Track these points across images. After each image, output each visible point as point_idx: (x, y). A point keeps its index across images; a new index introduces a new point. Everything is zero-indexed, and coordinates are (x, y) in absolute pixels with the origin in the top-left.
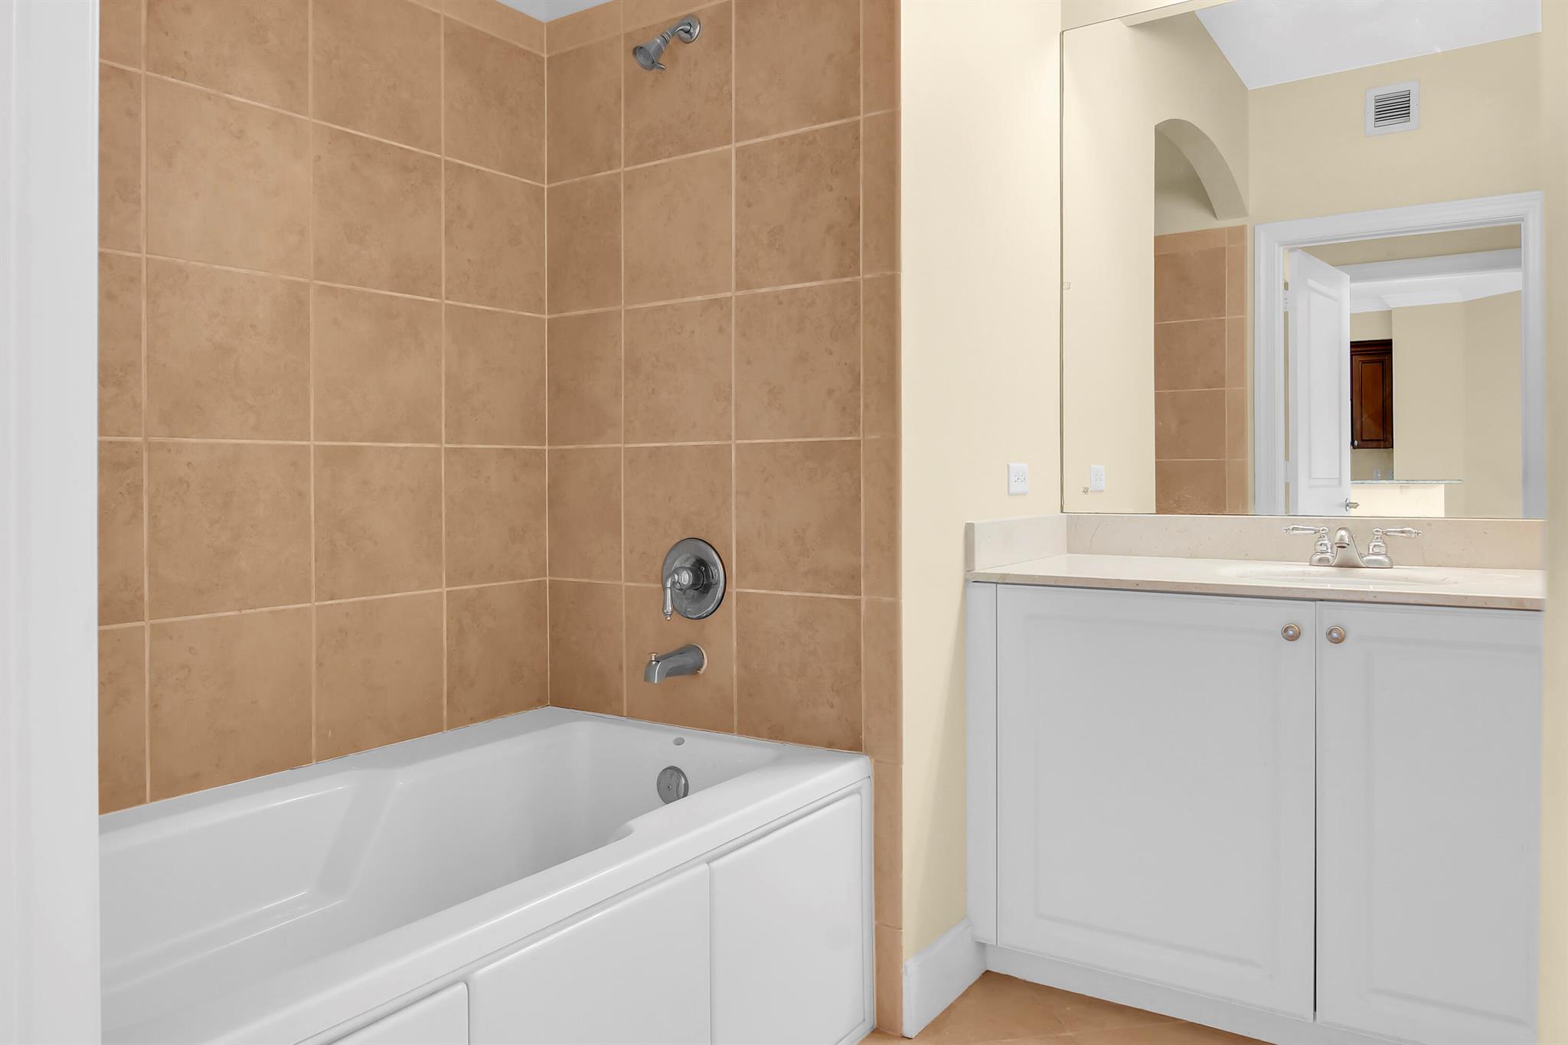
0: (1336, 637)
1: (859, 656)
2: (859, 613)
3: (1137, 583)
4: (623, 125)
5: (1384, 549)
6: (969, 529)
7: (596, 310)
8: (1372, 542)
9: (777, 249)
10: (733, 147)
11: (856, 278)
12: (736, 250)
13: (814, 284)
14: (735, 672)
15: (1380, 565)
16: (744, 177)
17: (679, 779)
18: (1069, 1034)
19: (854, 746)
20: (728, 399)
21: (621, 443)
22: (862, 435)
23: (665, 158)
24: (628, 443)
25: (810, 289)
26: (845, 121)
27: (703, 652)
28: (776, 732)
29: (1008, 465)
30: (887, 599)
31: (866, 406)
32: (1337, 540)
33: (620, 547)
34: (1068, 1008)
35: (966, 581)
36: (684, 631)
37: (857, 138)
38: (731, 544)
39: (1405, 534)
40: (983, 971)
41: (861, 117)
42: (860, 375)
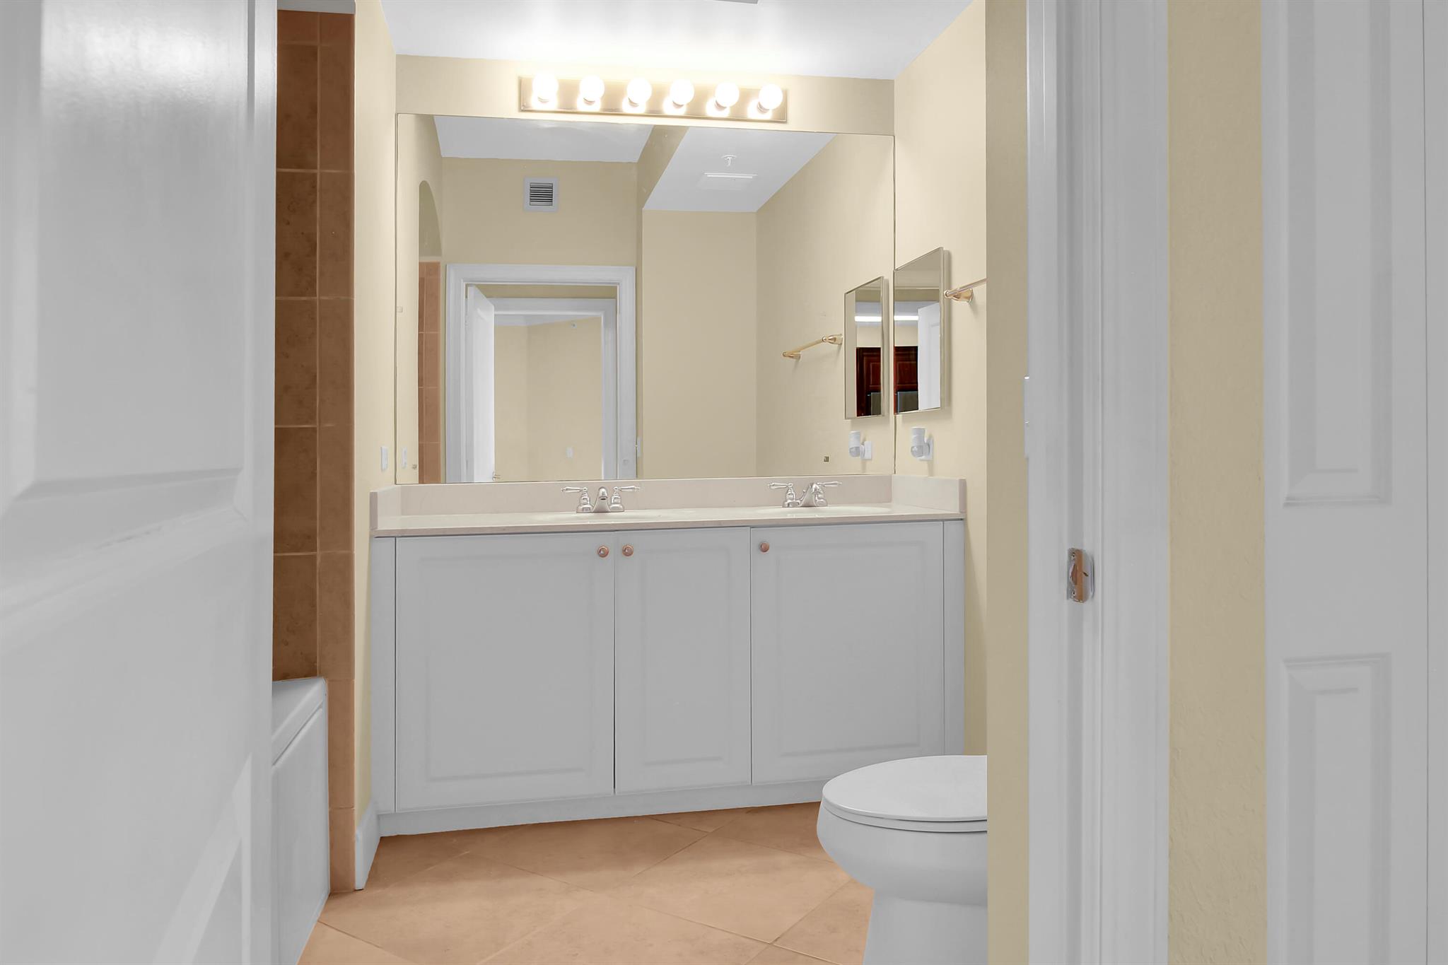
0: (627, 552)
2: (315, 566)
3: (504, 528)
5: (620, 500)
6: (373, 497)
8: (614, 495)
11: (313, 298)
15: (619, 509)
18: (467, 852)
19: (313, 673)
22: (318, 424)
29: (381, 448)
30: (341, 552)
31: (322, 400)
32: (601, 494)
34: (455, 840)
35: (371, 537)
37: (314, 187)
39: (631, 490)
40: (379, 838)
41: (318, 171)
42: (316, 376)
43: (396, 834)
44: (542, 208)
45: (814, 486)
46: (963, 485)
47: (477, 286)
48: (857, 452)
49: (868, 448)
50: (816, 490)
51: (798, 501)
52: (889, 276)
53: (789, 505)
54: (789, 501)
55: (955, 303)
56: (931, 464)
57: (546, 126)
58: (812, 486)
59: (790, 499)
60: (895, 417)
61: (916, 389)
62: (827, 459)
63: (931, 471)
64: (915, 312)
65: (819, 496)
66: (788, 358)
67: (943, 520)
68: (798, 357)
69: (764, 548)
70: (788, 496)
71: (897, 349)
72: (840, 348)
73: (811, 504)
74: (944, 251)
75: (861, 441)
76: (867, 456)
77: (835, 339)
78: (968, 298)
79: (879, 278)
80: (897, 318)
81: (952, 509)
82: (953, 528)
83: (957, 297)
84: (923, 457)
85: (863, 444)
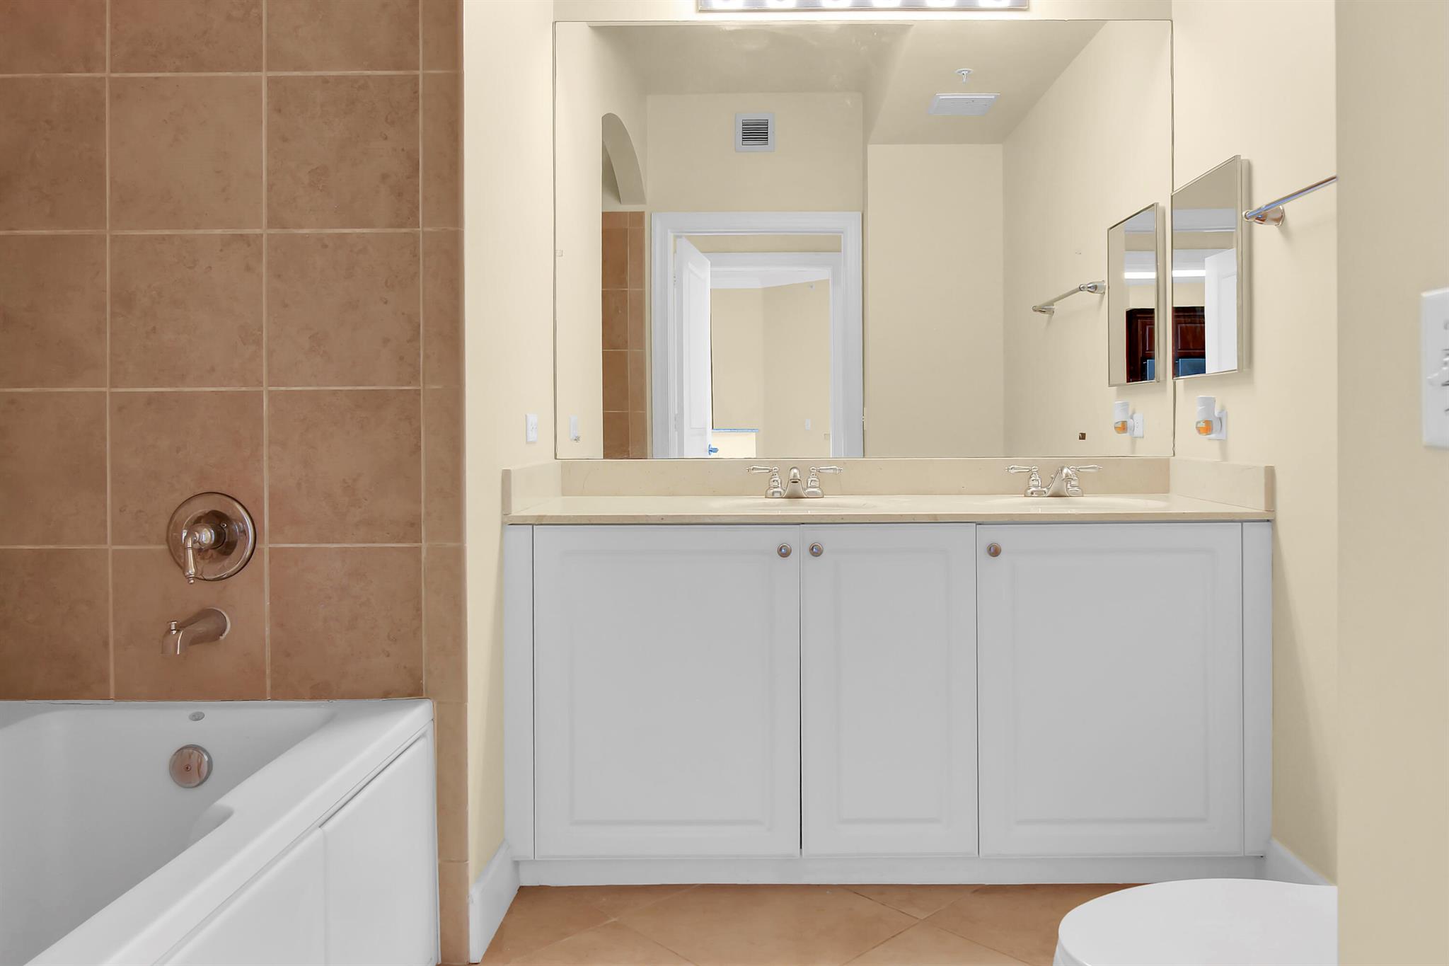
0: (816, 551)
1: (419, 602)
2: (419, 561)
4: (108, 25)
5: (818, 483)
6: (506, 475)
7: (67, 232)
8: (809, 478)
9: (321, 191)
10: (264, 75)
11: (416, 229)
12: (268, 185)
13: (365, 231)
14: (267, 633)
15: (815, 496)
16: (277, 109)
17: (201, 757)
19: (415, 692)
20: (258, 342)
21: (106, 387)
22: (422, 385)
23: (170, 71)
24: (116, 387)
25: (360, 236)
26: (402, 73)
27: (225, 615)
28: (320, 691)
29: (526, 416)
30: (451, 544)
31: (427, 357)
32: (792, 477)
33: (105, 506)
35: (503, 524)
36: (202, 596)
37: (416, 92)
38: (263, 498)
39: (832, 471)
40: (518, 887)
41: (420, 73)
42: (419, 326)
43: (538, 885)
44: (756, 149)
45: (1065, 471)
46: (1270, 474)
47: (688, 238)
48: (1123, 427)
49: (1137, 423)
50: (1067, 475)
51: (1045, 489)
52: (1165, 203)
53: (1032, 493)
54: (1033, 489)
55: (1259, 228)
56: (1223, 443)
57: (727, 28)
58: (1062, 470)
59: (1034, 486)
60: (1175, 383)
61: (1203, 356)
62: (1083, 437)
63: (1224, 455)
64: (1200, 263)
65: (1073, 483)
66: (1039, 313)
67: (1242, 522)
68: (1052, 312)
69: (994, 551)
70: (1031, 483)
71: (1177, 311)
72: (1102, 298)
73: (1062, 494)
74: (1241, 161)
75: (1130, 413)
76: (1138, 432)
77: (1096, 287)
78: (1277, 220)
79: (1153, 205)
80: (1178, 273)
81: (1254, 504)
82: (1257, 533)
83: (1262, 218)
84: (1212, 436)
85: (1132, 418)
